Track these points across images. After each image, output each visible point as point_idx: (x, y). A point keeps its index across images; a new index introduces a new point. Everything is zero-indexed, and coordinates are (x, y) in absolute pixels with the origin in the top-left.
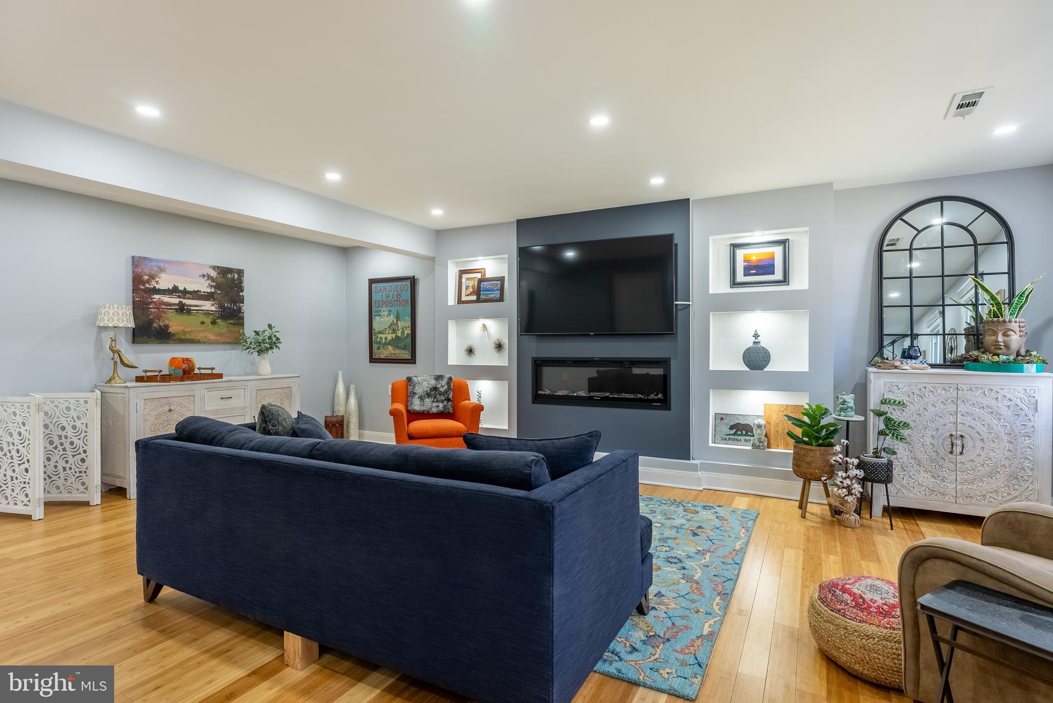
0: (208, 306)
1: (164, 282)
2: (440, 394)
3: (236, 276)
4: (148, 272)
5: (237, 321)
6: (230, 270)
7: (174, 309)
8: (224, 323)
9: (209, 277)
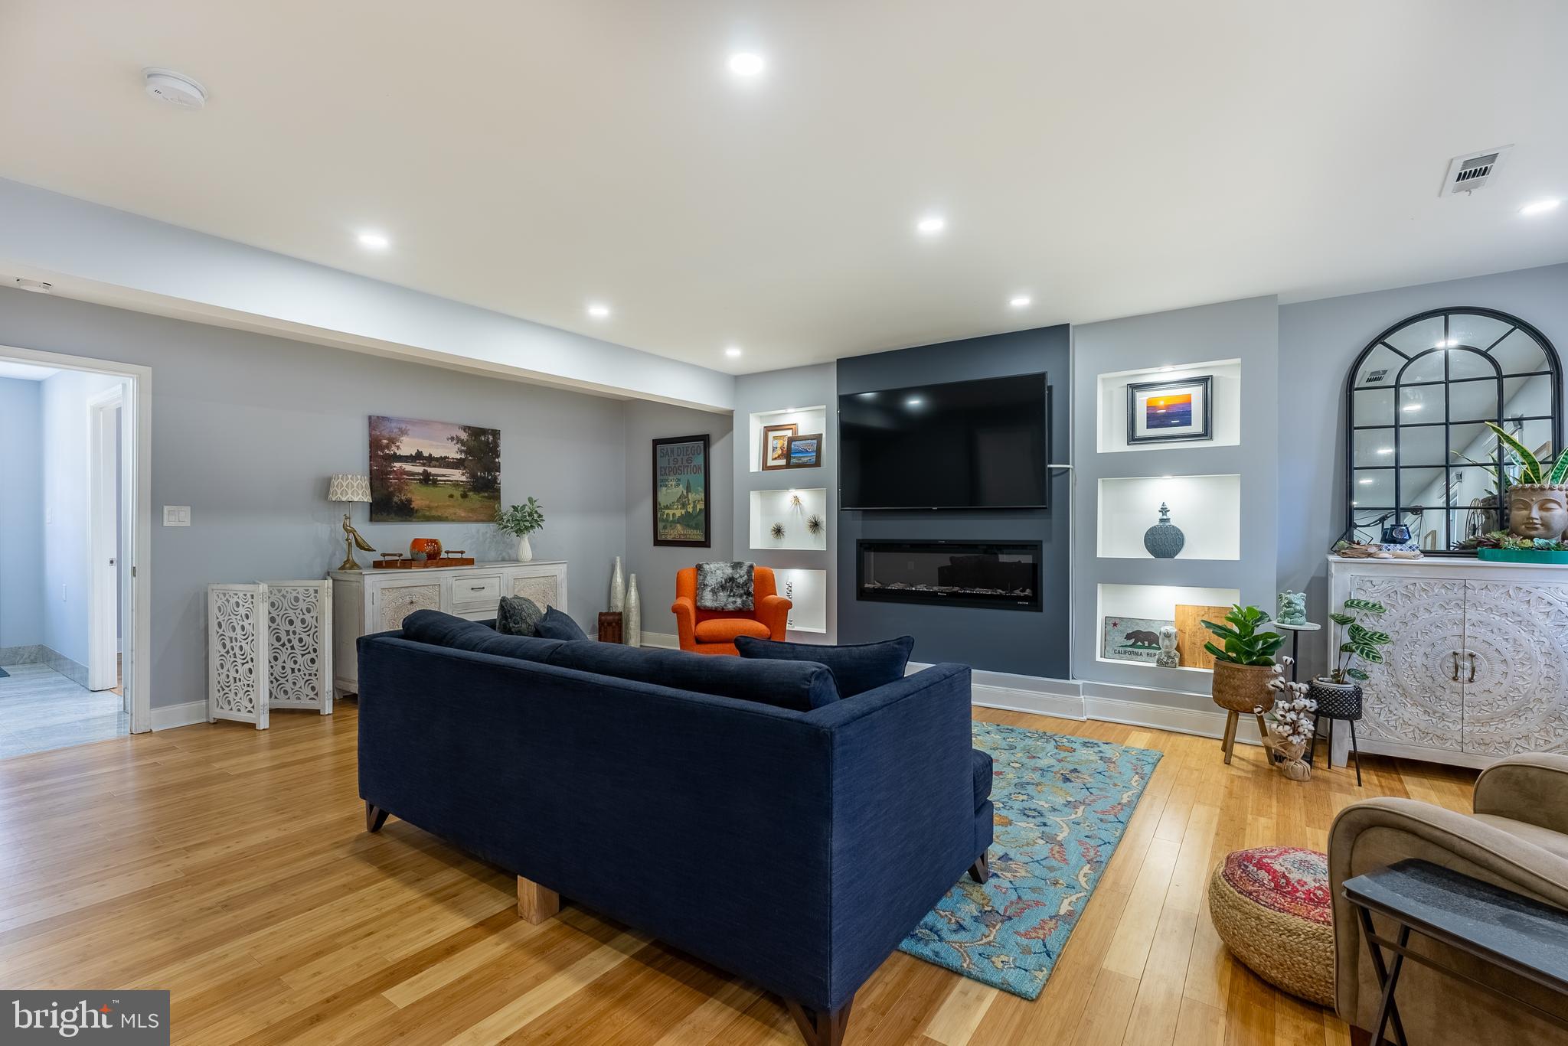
0: (457, 475)
1: (406, 448)
2: (738, 587)
3: (491, 438)
4: (387, 435)
5: (491, 494)
6: (483, 431)
7: (418, 480)
8: (477, 497)
9: (459, 440)
